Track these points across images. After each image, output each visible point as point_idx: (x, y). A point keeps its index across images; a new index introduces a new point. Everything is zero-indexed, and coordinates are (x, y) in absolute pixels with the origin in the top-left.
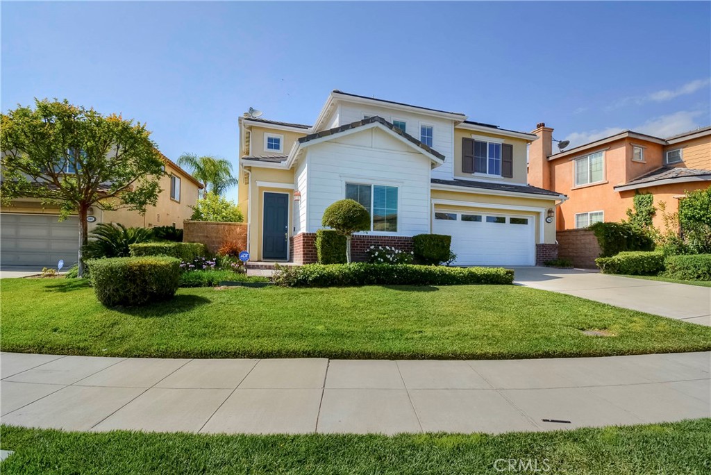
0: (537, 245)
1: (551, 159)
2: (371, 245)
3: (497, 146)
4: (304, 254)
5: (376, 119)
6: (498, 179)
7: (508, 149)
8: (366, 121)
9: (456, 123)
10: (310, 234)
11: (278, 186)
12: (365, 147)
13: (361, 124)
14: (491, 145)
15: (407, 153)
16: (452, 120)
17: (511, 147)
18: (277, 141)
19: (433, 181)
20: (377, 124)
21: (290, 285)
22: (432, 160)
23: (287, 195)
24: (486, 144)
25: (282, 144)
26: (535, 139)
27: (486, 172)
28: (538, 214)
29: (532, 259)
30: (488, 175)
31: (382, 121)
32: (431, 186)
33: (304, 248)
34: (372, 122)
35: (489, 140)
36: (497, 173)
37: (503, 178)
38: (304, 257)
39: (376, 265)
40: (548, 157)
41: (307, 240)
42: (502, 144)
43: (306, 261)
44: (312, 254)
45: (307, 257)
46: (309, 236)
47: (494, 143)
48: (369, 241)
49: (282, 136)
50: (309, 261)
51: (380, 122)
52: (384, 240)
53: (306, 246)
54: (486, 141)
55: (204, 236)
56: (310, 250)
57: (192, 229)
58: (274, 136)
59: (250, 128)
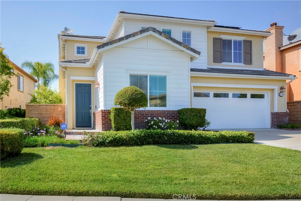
0: (272, 113)
1: (282, 49)
2: (149, 117)
3: (240, 42)
4: (102, 124)
5: (150, 29)
6: (241, 66)
7: (248, 44)
8: (143, 31)
9: (208, 27)
10: (106, 110)
11: (84, 79)
12: (143, 49)
13: (139, 33)
14: (235, 42)
15: (173, 52)
16: (205, 26)
17: (250, 42)
18: (83, 48)
19: (192, 70)
20: (151, 33)
21: (93, 145)
22: (191, 55)
23: (91, 84)
24: (231, 41)
25: (86, 50)
26: (270, 35)
27: (231, 62)
28: (273, 90)
29: (268, 123)
30: (233, 63)
31: (155, 30)
32: (191, 74)
33: (102, 120)
34: (147, 31)
35: (233, 38)
36: (240, 62)
37: (244, 65)
38: (102, 126)
39: (152, 131)
40: (280, 48)
41: (104, 114)
42: (244, 40)
43: (104, 129)
44: (108, 124)
45: (105, 126)
46: (105, 111)
47: (237, 40)
48: (147, 114)
49: (86, 45)
50: (106, 129)
51: (153, 31)
52: (157, 113)
53: (103, 119)
54: (231, 39)
55: (38, 113)
56: (107, 121)
57: (31, 109)
58: (81, 45)
59: (66, 41)
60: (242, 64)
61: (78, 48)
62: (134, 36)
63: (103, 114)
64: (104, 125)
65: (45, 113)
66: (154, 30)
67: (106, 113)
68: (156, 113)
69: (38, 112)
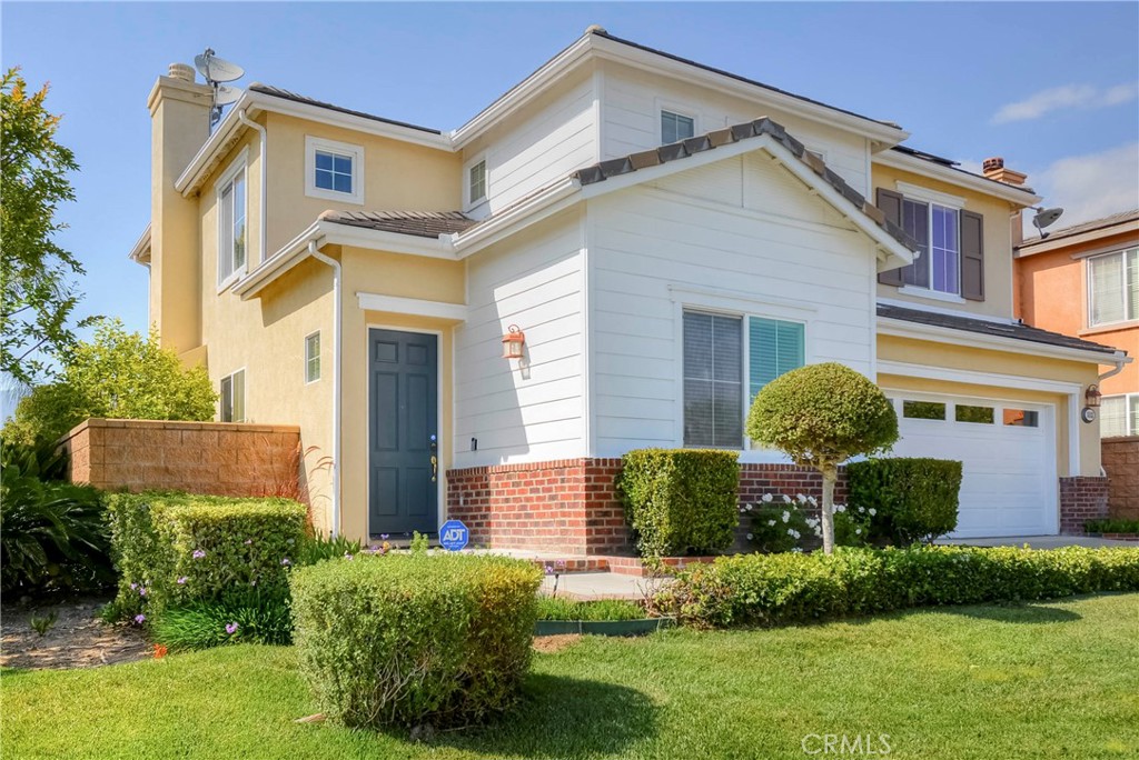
0: (1061, 479)
1: (1023, 253)
3: (950, 215)
4: (589, 523)
5: (764, 125)
7: (974, 226)
9: (876, 146)
10: (605, 461)
11: (412, 308)
12: (726, 204)
13: (730, 138)
14: (938, 213)
15: (824, 229)
16: (866, 139)
17: (979, 219)
18: (345, 164)
20: (764, 141)
23: (436, 336)
24: (926, 208)
25: (358, 174)
26: (1031, 203)
27: (926, 285)
28: (1064, 398)
31: (780, 134)
32: (878, 326)
33: (588, 505)
34: (756, 134)
35: (933, 199)
36: (951, 288)
37: (963, 301)
38: (589, 532)
39: (917, 551)
40: (1016, 249)
41: (596, 480)
42: (961, 211)
43: (594, 546)
44: (609, 523)
45: (598, 532)
46: (601, 467)
47: (942, 207)
48: (747, 479)
49: (360, 150)
50: (602, 546)
51: (773, 136)
52: (781, 476)
53: (593, 499)
54: (927, 201)
55: (156, 469)
56: (605, 509)
57: (116, 445)
58: (336, 148)
59: (262, 117)
60: (955, 298)
61: (323, 160)
62: (711, 147)
63: (592, 476)
64: (593, 528)
65: (192, 465)
66: (777, 135)
67: (600, 471)
68: (775, 476)
69: (154, 464)
